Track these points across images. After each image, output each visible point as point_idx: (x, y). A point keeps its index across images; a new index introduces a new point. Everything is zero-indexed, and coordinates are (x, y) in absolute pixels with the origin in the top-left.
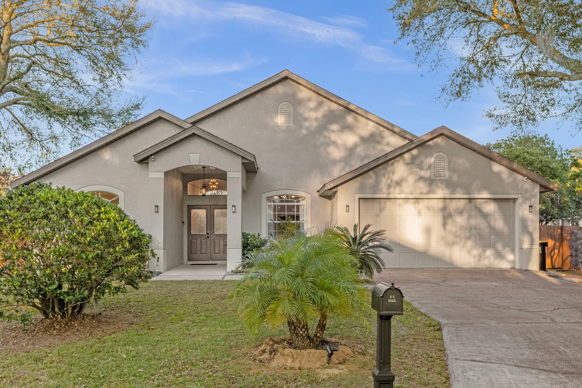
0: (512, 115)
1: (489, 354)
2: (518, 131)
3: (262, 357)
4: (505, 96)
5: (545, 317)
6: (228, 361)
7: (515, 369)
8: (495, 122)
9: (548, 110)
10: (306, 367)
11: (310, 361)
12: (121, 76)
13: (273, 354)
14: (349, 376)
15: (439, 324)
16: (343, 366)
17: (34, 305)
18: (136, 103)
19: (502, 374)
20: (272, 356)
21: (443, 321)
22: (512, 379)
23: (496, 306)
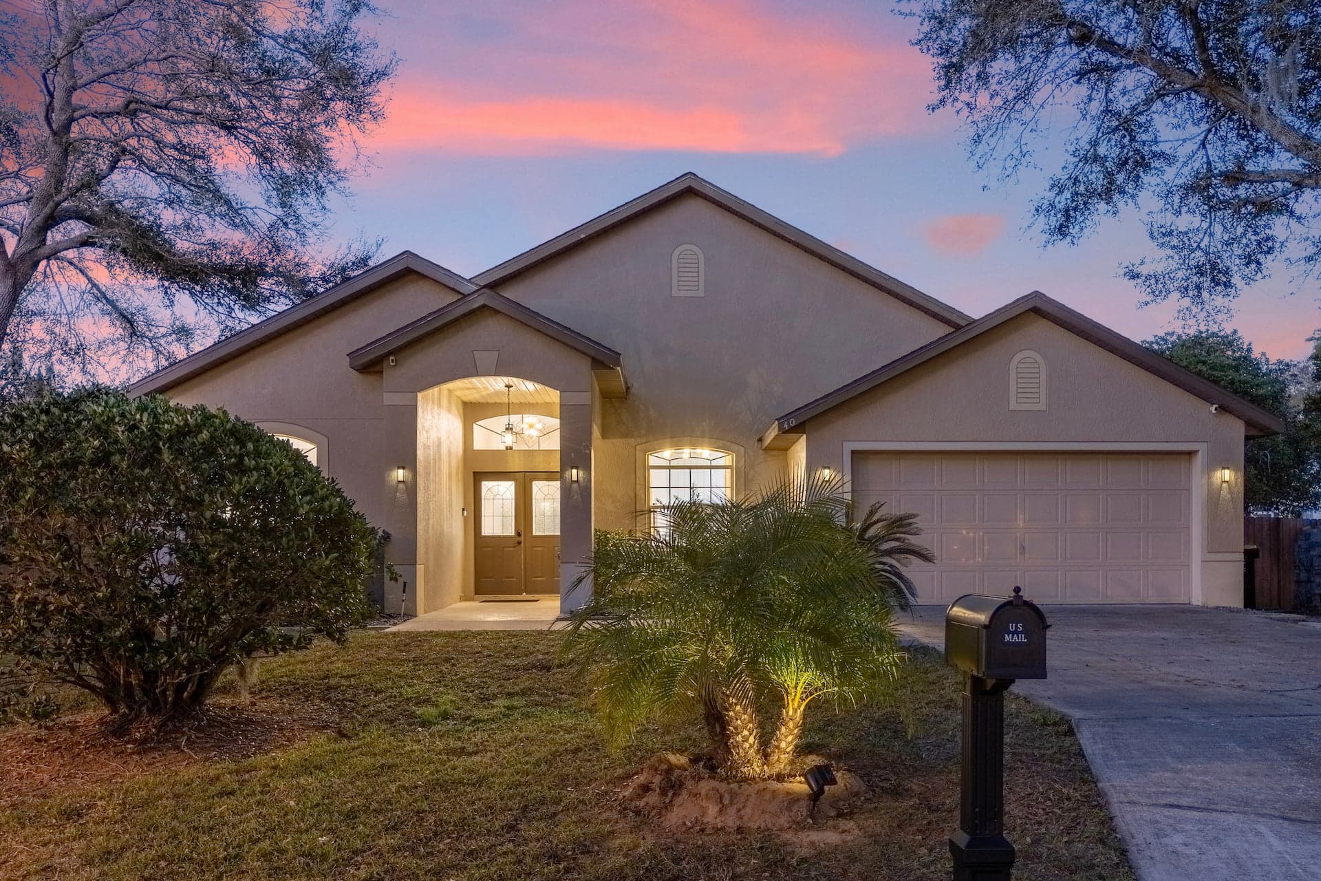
0: (1180, 274)
1: (1210, 790)
2: (1193, 308)
3: (641, 804)
4: (1164, 235)
5: (1306, 703)
6: (555, 814)
7: (1284, 825)
8: (1143, 289)
9: (1258, 263)
10: (754, 826)
11: (764, 812)
12: (324, 185)
13: (670, 794)
14: (869, 849)
15: (1064, 720)
16: (850, 824)
17: (81, 682)
18: (360, 255)
19: (1257, 839)
20: (667, 800)
21: (1075, 714)
22: (1287, 852)
23: (1181, 679)
